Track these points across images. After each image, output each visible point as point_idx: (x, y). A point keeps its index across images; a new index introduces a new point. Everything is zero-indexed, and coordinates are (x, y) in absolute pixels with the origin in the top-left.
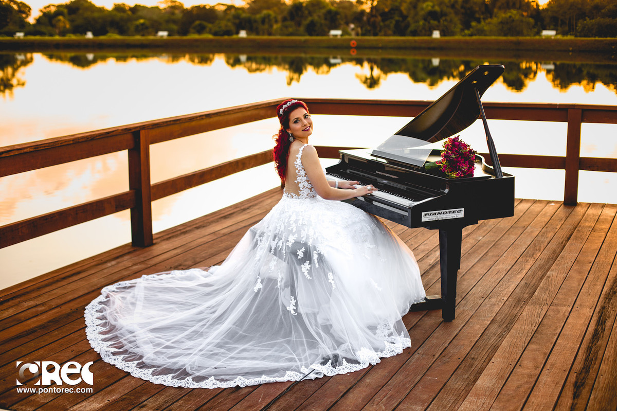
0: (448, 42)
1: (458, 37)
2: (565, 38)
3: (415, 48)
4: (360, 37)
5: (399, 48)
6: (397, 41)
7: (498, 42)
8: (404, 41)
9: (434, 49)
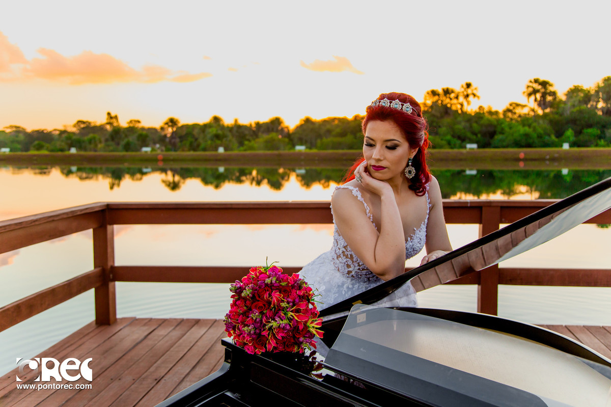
0: (230, 155)
1: (236, 152)
2: (312, 151)
3: (206, 160)
4: (164, 153)
5: (194, 160)
7: (266, 155)
9: (220, 160)
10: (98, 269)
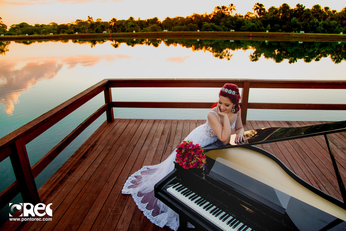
0: (138, 34)
1: (140, 32)
2: (170, 32)
3: (129, 36)
4: (111, 33)
5: (124, 36)
6: (123, 34)
7: (152, 34)
8: (125, 34)
9: (134, 36)
10: (107, 104)
